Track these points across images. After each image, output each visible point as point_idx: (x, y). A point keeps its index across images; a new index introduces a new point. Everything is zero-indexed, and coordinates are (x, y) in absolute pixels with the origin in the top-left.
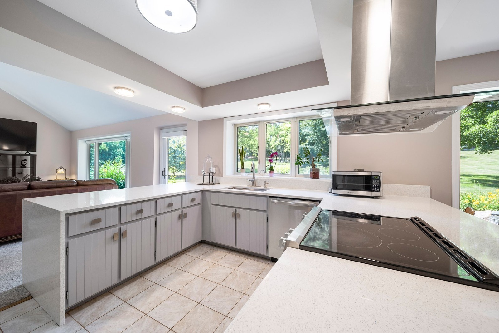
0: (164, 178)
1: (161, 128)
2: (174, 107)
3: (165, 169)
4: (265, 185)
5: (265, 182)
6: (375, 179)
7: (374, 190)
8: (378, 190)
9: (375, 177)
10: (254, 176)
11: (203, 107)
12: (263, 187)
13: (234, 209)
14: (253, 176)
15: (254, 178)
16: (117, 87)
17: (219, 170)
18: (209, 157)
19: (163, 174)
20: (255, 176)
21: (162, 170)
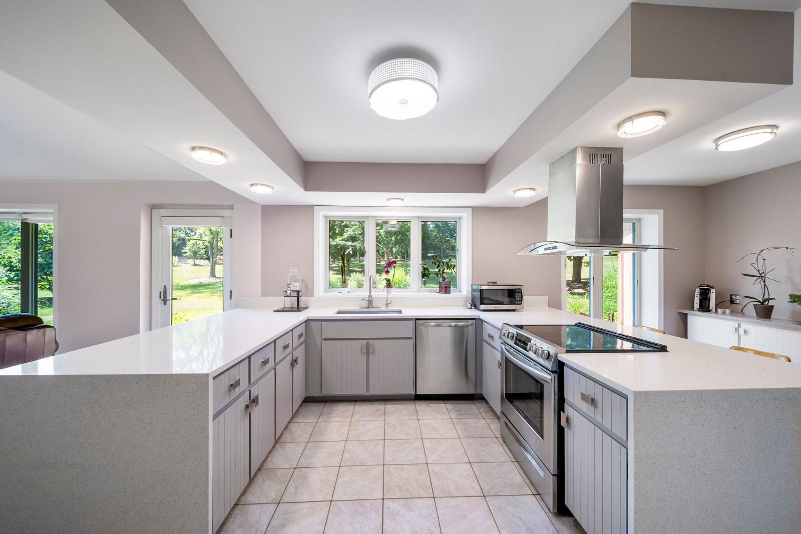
0: (165, 304)
1: (153, 207)
2: (257, 184)
3: (165, 286)
4: (387, 305)
5: (387, 301)
6: (518, 292)
7: (517, 303)
8: (520, 303)
9: (518, 291)
10: (370, 294)
11: (306, 190)
12: (383, 308)
13: (364, 342)
14: (368, 294)
15: (370, 296)
16: (199, 147)
17: (307, 287)
18: (295, 267)
19: (160, 298)
20: (372, 294)
21: (157, 289)
